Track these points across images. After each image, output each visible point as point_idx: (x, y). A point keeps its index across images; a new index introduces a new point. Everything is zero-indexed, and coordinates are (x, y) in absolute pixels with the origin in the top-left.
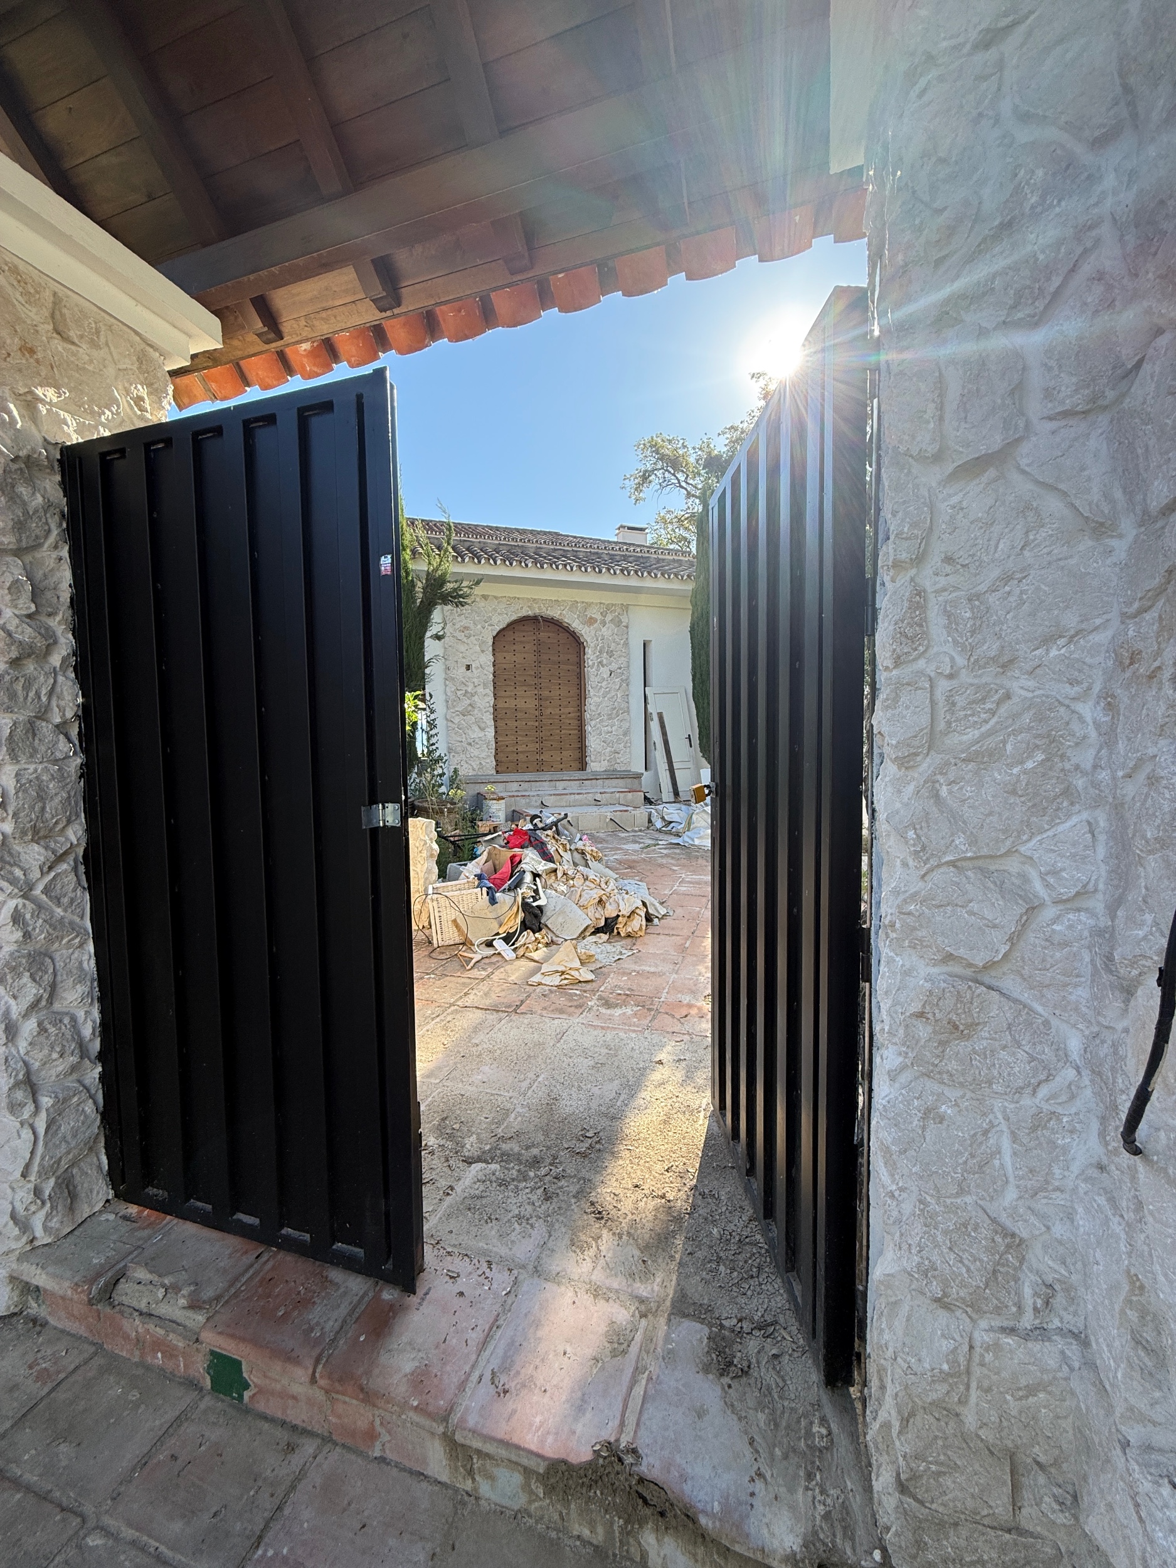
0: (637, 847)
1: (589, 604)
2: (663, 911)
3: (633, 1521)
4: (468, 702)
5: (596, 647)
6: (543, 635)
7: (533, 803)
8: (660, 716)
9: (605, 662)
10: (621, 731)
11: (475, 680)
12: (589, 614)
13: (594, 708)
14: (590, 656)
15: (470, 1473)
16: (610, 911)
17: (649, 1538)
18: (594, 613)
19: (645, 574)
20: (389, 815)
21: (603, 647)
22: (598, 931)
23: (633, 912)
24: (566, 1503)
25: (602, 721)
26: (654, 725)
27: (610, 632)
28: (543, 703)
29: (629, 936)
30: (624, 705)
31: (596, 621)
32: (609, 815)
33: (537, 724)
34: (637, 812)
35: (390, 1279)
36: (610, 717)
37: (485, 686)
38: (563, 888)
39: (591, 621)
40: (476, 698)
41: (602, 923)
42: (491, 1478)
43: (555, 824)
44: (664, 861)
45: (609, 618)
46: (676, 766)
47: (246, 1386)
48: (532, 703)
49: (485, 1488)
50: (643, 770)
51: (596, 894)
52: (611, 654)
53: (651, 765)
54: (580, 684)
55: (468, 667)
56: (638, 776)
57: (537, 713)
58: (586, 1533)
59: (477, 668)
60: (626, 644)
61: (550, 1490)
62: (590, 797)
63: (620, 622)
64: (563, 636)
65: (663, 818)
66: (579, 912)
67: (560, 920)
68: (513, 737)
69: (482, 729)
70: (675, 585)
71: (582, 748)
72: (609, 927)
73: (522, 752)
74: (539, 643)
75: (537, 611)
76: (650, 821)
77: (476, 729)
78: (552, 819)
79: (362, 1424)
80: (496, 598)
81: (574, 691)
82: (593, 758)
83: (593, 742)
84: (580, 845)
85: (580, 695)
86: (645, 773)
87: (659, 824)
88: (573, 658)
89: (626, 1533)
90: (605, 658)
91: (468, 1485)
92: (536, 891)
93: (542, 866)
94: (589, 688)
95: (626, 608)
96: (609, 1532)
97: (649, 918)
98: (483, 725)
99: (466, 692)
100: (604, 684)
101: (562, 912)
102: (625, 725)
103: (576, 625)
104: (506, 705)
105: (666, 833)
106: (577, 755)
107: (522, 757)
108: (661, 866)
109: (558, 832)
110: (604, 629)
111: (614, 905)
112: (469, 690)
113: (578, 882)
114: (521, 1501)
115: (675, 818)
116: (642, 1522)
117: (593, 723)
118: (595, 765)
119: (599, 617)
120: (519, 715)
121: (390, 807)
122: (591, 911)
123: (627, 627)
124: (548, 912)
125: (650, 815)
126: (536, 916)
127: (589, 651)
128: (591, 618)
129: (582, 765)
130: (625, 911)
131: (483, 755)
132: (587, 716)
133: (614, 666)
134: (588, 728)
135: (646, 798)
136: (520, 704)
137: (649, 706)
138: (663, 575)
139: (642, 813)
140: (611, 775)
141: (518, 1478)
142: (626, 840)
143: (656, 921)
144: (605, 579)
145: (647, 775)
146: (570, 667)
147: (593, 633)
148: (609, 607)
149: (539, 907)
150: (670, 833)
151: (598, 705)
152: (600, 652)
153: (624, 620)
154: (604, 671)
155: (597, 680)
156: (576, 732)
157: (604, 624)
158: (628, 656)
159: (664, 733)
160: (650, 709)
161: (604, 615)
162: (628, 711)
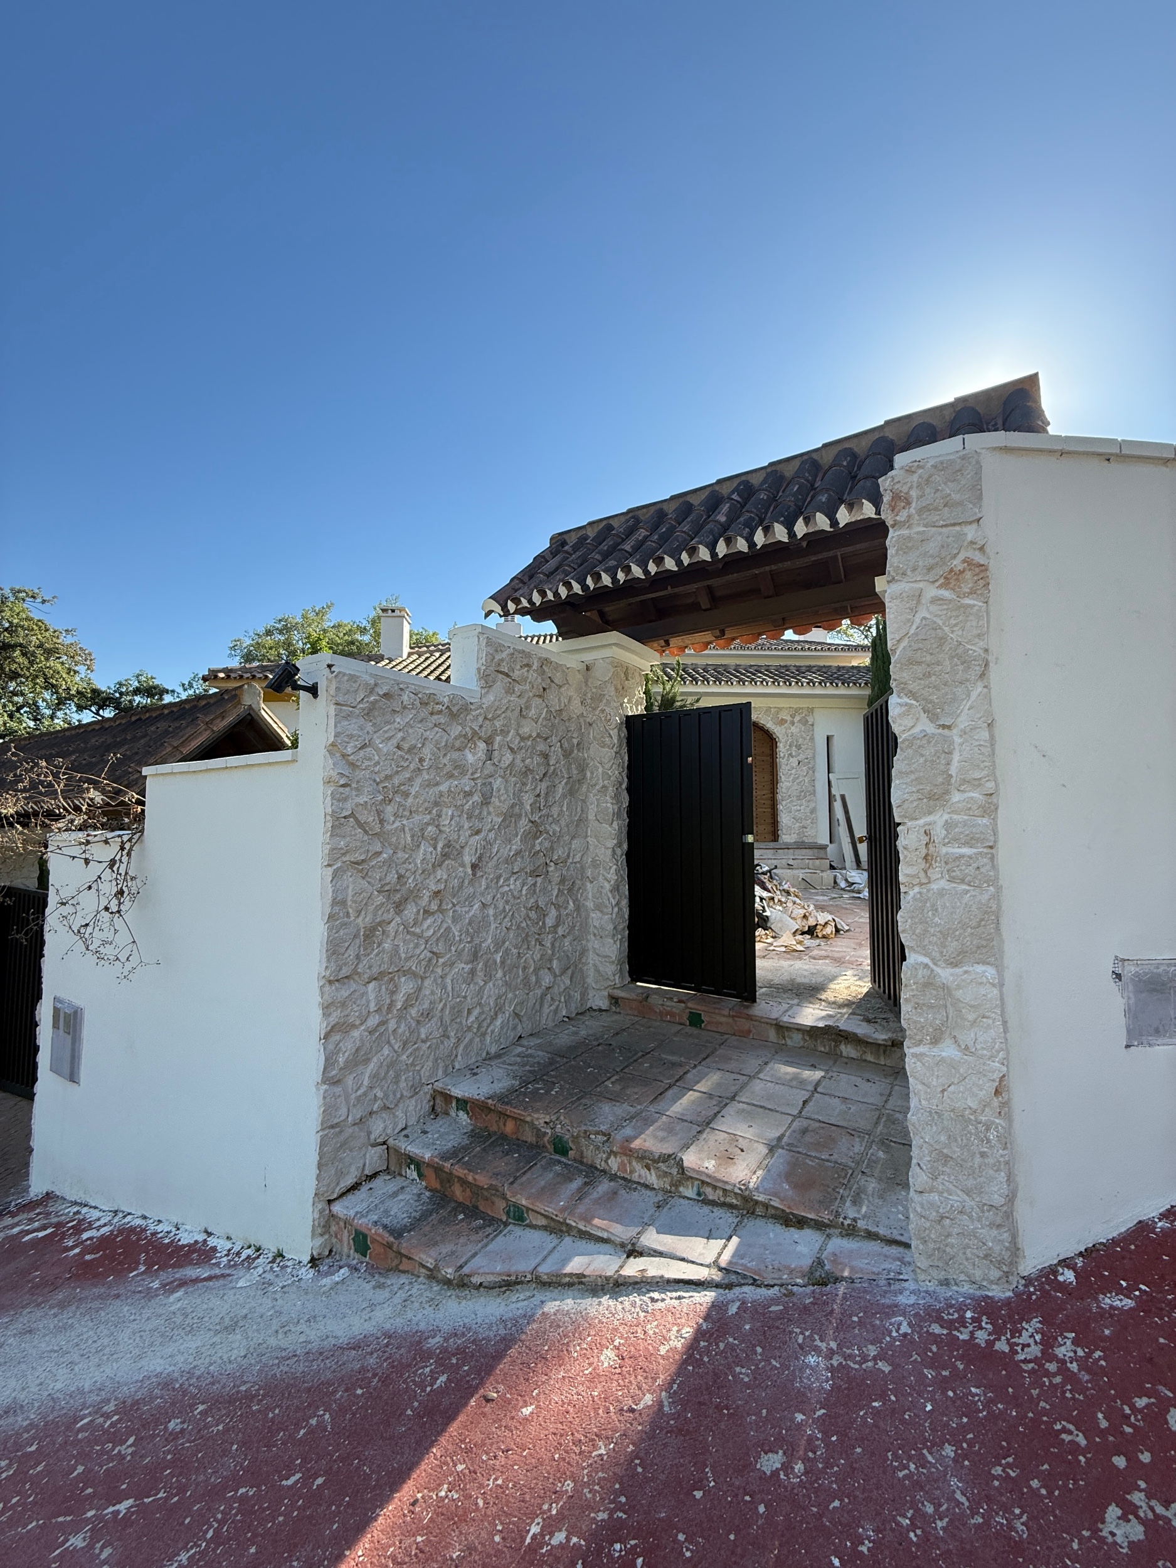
0: (826, 898)
1: (780, 709)
2: (847, 928)
3: (837, 1043)
5: (786, 742)
8: (843, 798)
9: (794, 754)
10: (808, 810)
12: (780, 716)
13: (784, 790)
14: (782, 749)
15: (784, 1038)
16: (812, 922)
17: (843, 1047)
18: (785, 715)
19: (828, 684)
20: (750, 838)
21: (793, 742)
22: (803, 933)
23: (826, 923)
24: (816, 1041)
25: (792, 801)
26: (838, 805)
27: (798, 730)
29: (824, 937)
30: (811, 789)
31: (786, 721)
32: (801, 876)
34: (824, 874)
35: (746, 1000)
36: (799, 798)
38: (781, 908)
39: (782, 722)
41: (806, 929)
42: (791, 1038)
43: (770, 871)
44: (848, 906)
45: (797, 718)
47: (703, 1022)
49: (789, 1042)
50: (828, 843)
51: (802, 912)
52: (799, 747)
53: (836, 838)
54: (772, 772)
56: (823, 848)
58: (823, 1049)
60: (812, 739)
61: (811, 1037)
62: (784, 862)
63: (807, 721)
64: (759, 734)
65: (846, 880)
66: (792, 921)
67: (780, 925)
70: (854, 691)
71: (775, 823)
72: (811, 931)
76: (835, 882)
78: (767, 868)
79: (746, 1028)
81: (768, 777)
82: (784, 831)
83: (784, 819)
84: (786, 887)
85: (773, 781)
86: (830, 845)
87: (843, 884)
88: (768, 752)
89: (836, 1046)
90: (794, 750)
91: (783, 1042)
92: (763, 907)
93: (765, 894)
94: (781, 774)
95: (811, 710)
96: (830, 1047)
97: (837, 930)
100: (793, 771)
101: (781, 921)
102: (812, 805)
103: (770, 725)
105: (849, 891)
106: (770, 828)
108: (846, 909)
109: (771, 877)
110: (792, 728)
111: (814, 919)
113: (790, 904)
114: (802, 1044)
115: (857, 880)
116: (841, 1042)
117: (784, 803)
118: (786, 837)
119: (789, 718)
121: (750, 836)
122: (799, 921)
123: (812, 725)
124: (772, 920)
125: (835, 877)
126: (765, 920)
127: (781, 746)
128: (782, 719)
129: (775, 837)
130: (822, 922)
132: (779, 797)
133: (801, 757)
134: (780, 807)
135: (831, 865)
137: (832, 789)
138: (843, 684)
139: (828, 875)
140: (800, 846)
141: (800, 1036)
142: (817, 894)
143: (842, 932)
144: (794, 690)
145: (831, 848)
146: (763, 758)
147: (784, 731)
148: (797, 710)
149: (767, 917)
150: (853, 891)
151: (788, 788)
152: (790, 746)
153: (810, 720)
154: (794, 761)
155: (788, 768)
156: (769, 810)
157: (793, 723)
158: (813, 748)
159: (846, 812)
160: (833, 792)
161: (793, 716)
162: (814, 793)
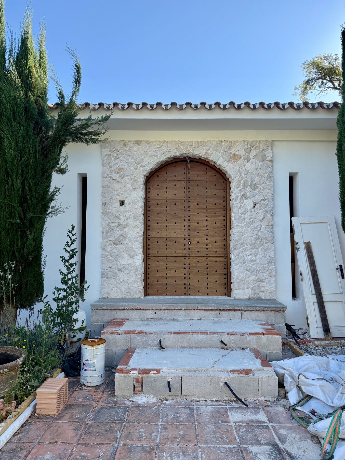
1: (233, 143)
4: (121, 232)
5: (239, 181)
6: (193, 174)
7: (150, 342)
8: (308, 246)
9: (248, 194)
10: (265, 260)
11: (127, 214)
12: (233, 152)
13: (238, 238)
14: (236, 190)
18: (239, 150)
21: (247, 181)
25: (245, 250)
26: (302, 255)
27: (254, 167)
28: (191, 233)
30: (269, 235)
31: (240, 157)
33: (185, 252)
36: (253, 246)
37: (135, 218)
39: (236, 158)
40: (127, 230)
45: (253, 154)
46: (326, 298)
48: (181, 234)
52: (254, 187)
53: (299, 295)
54: (226, 216)
55: (122, 203)
56: (282, 308)
57: (185, 242)
59: (129, 204)
60: (271, 177)
62: (216, 338)
63: (265, 157)
64: (211, 174)
68: (163, 263)
69: (132, 257)
71: (228, 275)
73: (172, 277)
74: (189, 180)
75: (184, 152)
77: (126, 256)
80: (147, 142)
81: (220, 222)
82: (237, 285)
83: (238, 270)
85: (225, 226)
88: (220, 193)
90: (249, 190)
94: (233, 218)
95: (271, 144)
98: (132, 253)
99: (119, 224)
100: (247, 215)
102: (270, 254)
103: (221, 163)
104: (158, 235)
106: (222, 280)
107: (170, 281)
110: (248, 165)
112: (122, 222)
117: (237, 252)
119: (243, 154)
120: (170, 243)
123: (271, 161)
127: (233, 185)
128: (235, 155)
129: (228, 291)
131: (131, 280)
132: (232, 245)
133: (257, 198)
134: (232, 257)
136: (171, 234)
137: (295, 236)
146: (216, 201)
147: (237, 168)
148: (253, 144)
151: (241, 235)
152: (244, 186)
153: (269, 154)
154: (248, 204)
155: (240, 211)
156: (222, 259)
157: (248, 159)
158: (273, 187)
159: (312, 264)
160: (296, 239)
161: (248, 151)
162: (273, 240)
